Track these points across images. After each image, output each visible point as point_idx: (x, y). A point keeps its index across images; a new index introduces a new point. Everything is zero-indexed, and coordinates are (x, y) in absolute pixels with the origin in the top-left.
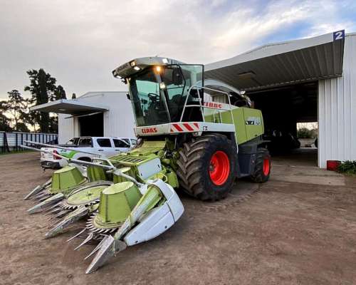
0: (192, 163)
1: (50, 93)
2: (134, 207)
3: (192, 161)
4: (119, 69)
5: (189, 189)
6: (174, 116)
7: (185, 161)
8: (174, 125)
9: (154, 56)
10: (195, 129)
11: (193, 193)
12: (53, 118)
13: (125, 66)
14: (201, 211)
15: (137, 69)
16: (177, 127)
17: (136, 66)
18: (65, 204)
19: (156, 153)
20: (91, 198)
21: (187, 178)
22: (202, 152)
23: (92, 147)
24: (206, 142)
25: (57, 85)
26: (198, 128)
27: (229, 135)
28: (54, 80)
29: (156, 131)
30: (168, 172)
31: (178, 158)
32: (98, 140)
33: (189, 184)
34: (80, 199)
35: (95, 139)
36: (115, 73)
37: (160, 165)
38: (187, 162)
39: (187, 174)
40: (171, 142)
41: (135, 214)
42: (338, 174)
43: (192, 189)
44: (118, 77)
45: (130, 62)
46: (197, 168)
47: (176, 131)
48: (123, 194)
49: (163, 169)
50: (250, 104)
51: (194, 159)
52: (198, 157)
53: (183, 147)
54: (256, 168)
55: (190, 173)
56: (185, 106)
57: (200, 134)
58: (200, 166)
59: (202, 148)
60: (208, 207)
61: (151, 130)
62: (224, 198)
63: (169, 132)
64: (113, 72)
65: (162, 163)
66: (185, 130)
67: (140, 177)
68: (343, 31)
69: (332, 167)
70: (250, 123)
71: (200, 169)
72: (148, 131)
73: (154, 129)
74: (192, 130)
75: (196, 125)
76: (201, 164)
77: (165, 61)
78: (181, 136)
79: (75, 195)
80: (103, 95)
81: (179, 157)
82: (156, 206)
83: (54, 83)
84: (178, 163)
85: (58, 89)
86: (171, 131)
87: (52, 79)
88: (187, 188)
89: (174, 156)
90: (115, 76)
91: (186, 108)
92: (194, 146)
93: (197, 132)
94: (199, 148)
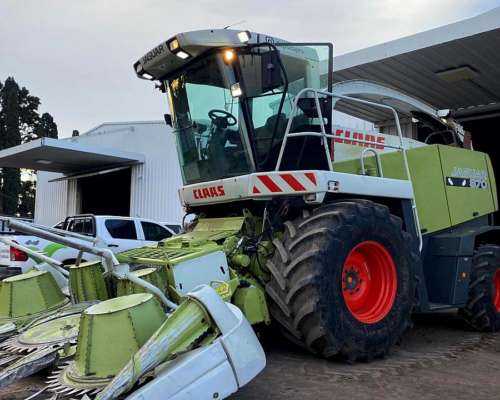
0: (299, 264)
1: (26, 130)
2: (144, 342)
3: (300, 259)
4: (147, 58)
5: (292, 327)
6: (263, 158)
7: (285, 260)
8: (259, 177)
9: (222, 28)
10: (309, 187)
11: (304, 338)
12: (29, 184)
13: (158, 50)
14: (320, 379)
16: (267, 182)
17: (180, 49)
18: (13, 344)
19: (220, 242)
20: (68, 334)
21: (288, 301)
22: (323, 240)
23: (94, 236)
24: (335, 216)
25: (40, 111)
26: (317, 184)
27: (398, 206)
28: (35, 102)
29: (223, 193)
30: (244, 285)
31: (270, 256)
32: (108, 223)
33: (293, 316)
34: (45, 336)
35: (101, 220)
36: (139, 68)
37: (226, 267)
38: (288, 263)
39: (287, 289)
40: (255, 219)
41: (144, 357)
43: (300, 327)
44: (145, 75)
45: (169, 43)
46: (310, 276)
47: (265, 191)
48: (125, 314)
49: (231, 277)
50: (462, 139)
51: (304, 256)
52: (314, 250)
53: (283, 229)
54: (472, 293)
55: (295, 288)
56: (287, 134)
57: (320, 198)
58: (317, 272)
59: (322, 230)
60: (336, 373)
61: (212, 192)
62: (380, 357)
63: (250, 193)
64: (136, 66)
65: (232, 264)
66: (286, 189)
67: (178, 290)
70: (457, 182)
71: (316, 278)
72: (205, 193)
73: (219, 188)
74: (302, 188)
75: (312, 178)
76: (320, 265)
77: (243, 38)
78: (276, 203)
79: (38, 329)
80: (133, 129)
81: (272, 254)
82: (196, 345)
83: (36, 108)
84: (270, 266)
85: (42, 120)
86: (256, 190)
87: (31, 99)
88: (287, 325)
89: (262, 249)
90: (140, 74)
91: (288, 138)
92: (305, 226)
93: (314, 194)
94: (316, 231)
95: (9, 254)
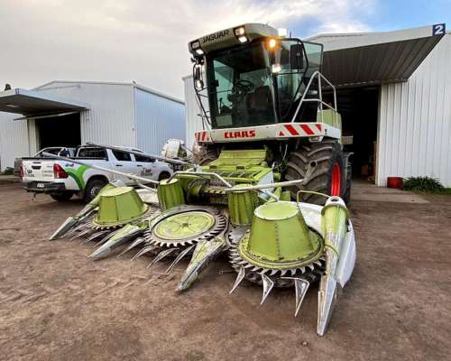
0: (315, 178)
3: (314, 175)
8: (286, 126)
10: (317, 133)
15: (243, 40)
16: (290, 129)
17: (243, 35)
22: (327, 164)
23: (107, 160)
24: (330, 150)
26: (321, 131)
29: (254, 135)
42: (400, 192)
45: (235, 29)
47: (288, 134)
51: (319, 173)
52: (324, 170)
56: (303, 100)
57: (320, 139)
58: (327, 182)
59: (327, 158)
61: (244, 134)
63: (277, 136)
64: (192, 43)
66: (302, 134)
68: (444, 25)
69: (395, 184)
71: (327, 185)
72: (237, 134)
73: (251, 132)
74: (312, 133)
75: (319, 127)
78: (292, 142)
86: (281, 134)
91: (304, 102)
92: (312, 155)
93: (318, 137)
94: (324, 158)
95: (53, 174)
